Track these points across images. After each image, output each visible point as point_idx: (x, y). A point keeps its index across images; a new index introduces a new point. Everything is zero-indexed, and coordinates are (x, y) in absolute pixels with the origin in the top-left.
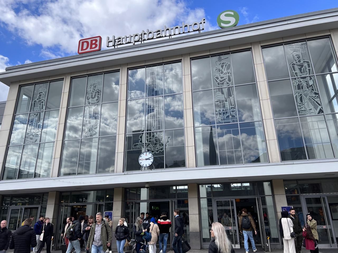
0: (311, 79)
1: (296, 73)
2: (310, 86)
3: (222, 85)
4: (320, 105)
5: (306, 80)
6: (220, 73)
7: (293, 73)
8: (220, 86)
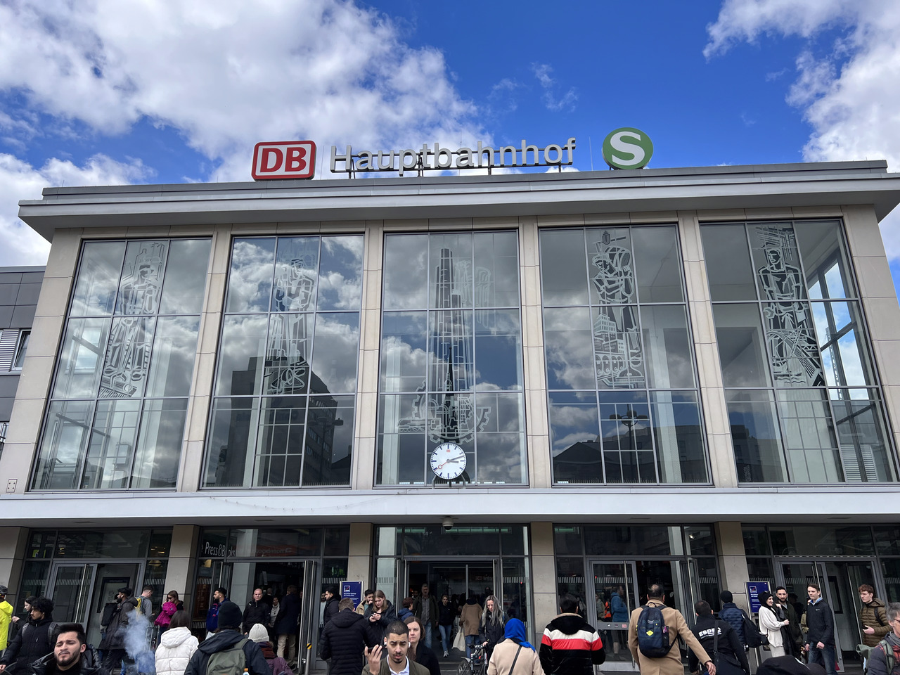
0: (801, 308)
1: (771, 292)
2: (799, 324)
3: (612, 300)
4: (818, 367)
5: (791, 309)
6: (606, 271)
7: (765, 290)
8: (605, 300)
